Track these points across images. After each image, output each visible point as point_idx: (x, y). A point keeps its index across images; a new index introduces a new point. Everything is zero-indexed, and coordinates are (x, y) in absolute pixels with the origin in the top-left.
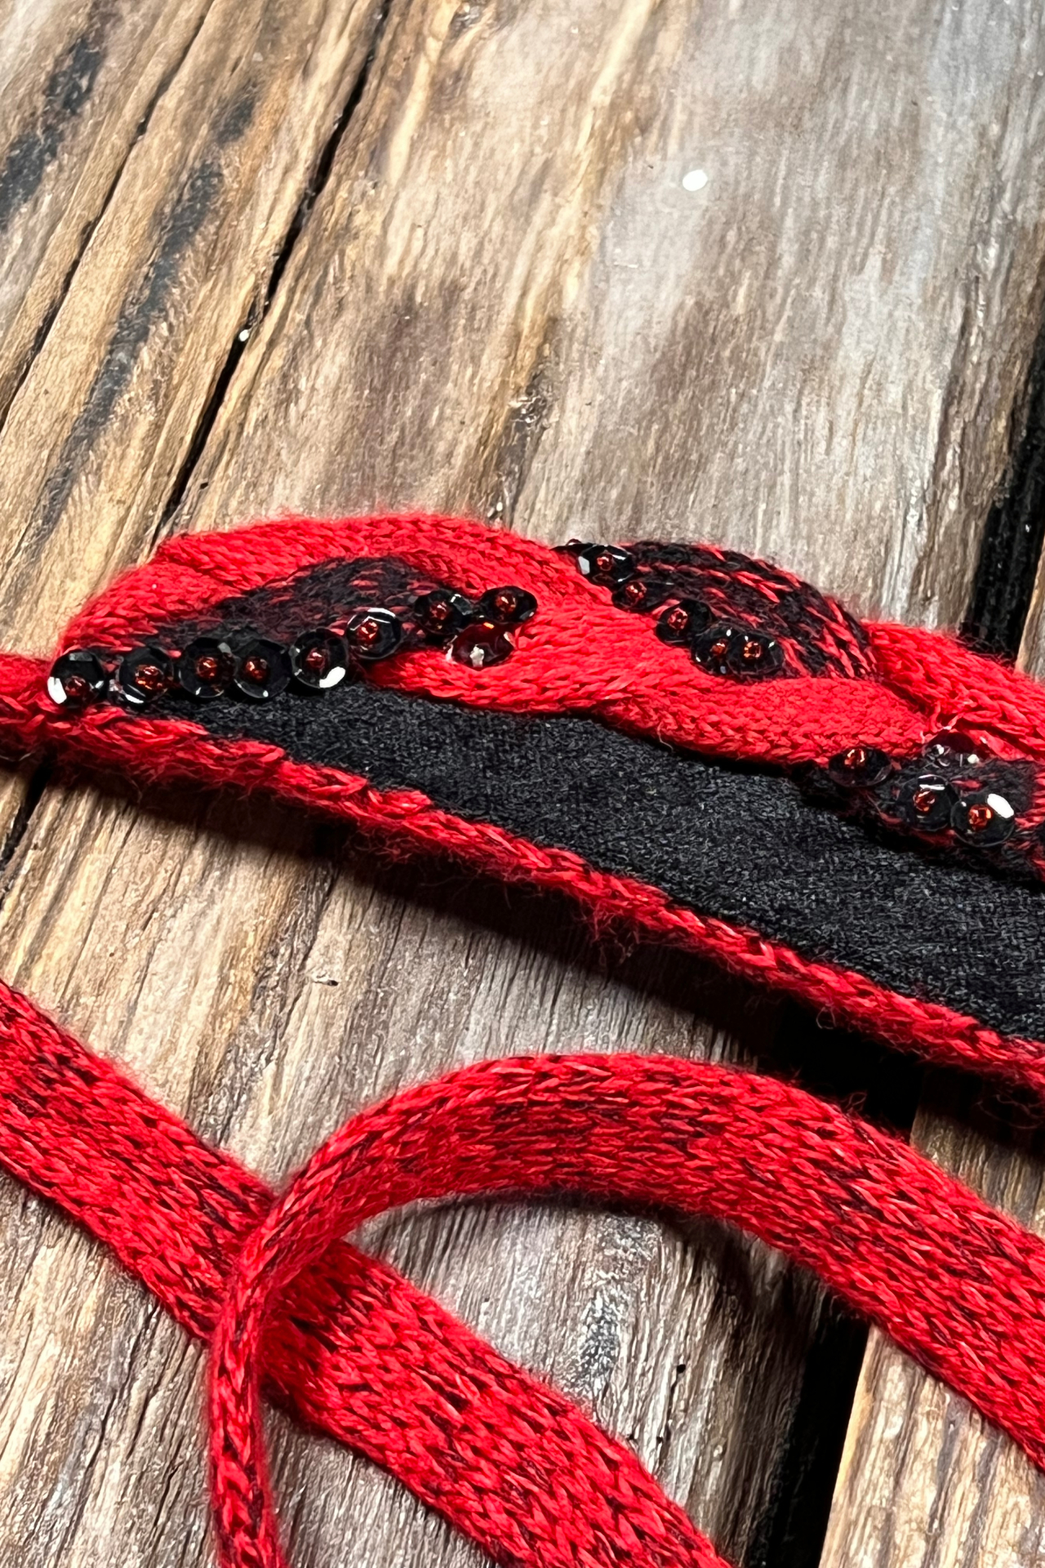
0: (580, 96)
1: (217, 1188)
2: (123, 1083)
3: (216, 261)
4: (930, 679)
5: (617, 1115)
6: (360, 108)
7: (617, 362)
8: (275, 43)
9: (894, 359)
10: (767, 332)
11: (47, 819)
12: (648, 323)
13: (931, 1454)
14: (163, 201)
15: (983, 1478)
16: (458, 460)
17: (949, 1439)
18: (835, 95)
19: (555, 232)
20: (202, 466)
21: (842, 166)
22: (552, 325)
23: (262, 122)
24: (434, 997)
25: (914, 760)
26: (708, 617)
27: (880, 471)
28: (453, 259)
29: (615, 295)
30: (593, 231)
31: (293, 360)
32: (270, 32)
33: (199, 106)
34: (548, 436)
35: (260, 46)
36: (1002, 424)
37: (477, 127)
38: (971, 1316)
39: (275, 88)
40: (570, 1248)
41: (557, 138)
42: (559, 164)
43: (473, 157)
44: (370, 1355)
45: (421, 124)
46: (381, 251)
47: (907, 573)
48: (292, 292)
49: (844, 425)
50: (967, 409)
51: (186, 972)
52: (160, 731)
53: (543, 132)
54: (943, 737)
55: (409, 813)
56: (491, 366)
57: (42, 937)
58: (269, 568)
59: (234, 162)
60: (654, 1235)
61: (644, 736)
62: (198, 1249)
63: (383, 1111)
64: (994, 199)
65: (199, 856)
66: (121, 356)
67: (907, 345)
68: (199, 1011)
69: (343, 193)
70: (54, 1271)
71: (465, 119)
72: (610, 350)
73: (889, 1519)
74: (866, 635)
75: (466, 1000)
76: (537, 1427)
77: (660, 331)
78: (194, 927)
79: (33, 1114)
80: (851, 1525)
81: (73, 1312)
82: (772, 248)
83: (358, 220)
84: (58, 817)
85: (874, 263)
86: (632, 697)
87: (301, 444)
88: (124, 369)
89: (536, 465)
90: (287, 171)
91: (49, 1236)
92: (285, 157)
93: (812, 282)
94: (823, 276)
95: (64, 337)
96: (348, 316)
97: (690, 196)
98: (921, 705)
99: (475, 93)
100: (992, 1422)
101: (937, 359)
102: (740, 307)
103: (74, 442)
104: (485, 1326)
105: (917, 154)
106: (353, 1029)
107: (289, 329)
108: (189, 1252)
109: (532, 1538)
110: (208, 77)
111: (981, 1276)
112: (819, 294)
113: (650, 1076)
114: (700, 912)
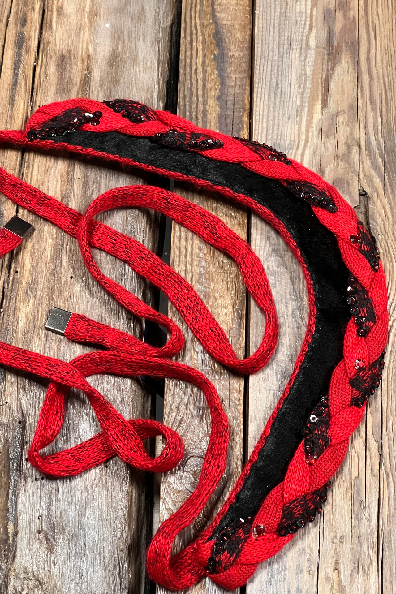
0: (84, 10)
1: (72, 213)
2: (54, 199)
3: (28, 51)
4: (167, 120)
5: (131, 195)
6: (45, 16)
7: (101, 62)
8: (27, 5)
9: (148, 57)
10: (125, 54)
11: (27, 157)
12: (105, 54)
13: (184, 237)
14: (15, 40)
15: (192, 239)
16: (78, 84)
17: (186, 235)
18: (128, 5)
19: (85, 38)
20: (35, 90)
21: (132, 20)
22: (89, 57)
23: (29, 21)
24: (96, 179)
25: (167, 134)
26: (130, 113)
27: (149, 79)
28: (68, 46)
29: (98, 49)
30: (92, 37)
31: (46, 68)
32: (25, 4)
33: (16, 20)
34: (92, 78)
35: (24, 6)
36: (166, 65)
37: (67, 18)
38: (187, 217)
39: (29, 14)
40: (125, 215)
41: (81, 20)
42: (83, 24)
43: (67, 24)
44: (100, 235)
45: (57, 19)
46: (56, 44)
47: (156, 96)
48: (42, 55)
49: (142, 71)
50: (161, 64)
51: (55, 180)
52: (47, 142)
53: (79, 17)
54: (171, 130)
55: (90, 152)
56: (80, 66)
57: (31, 177)
58: (57, 112)
59: (26, 31)
60: (137, 211)
61: (125, 135)
62: (70, 223)
63: (97, 199)
64: (160, 24)
65: (52, 160)
66: (16, 71)
67: (150, 55)
68: (59, 186)
69: (46, 35)
70: (48, 229)
71: (64, 16)
72: (99, 60)
73: (180, 248)
74: (155, 113)
75: (100, 179)
76: (127, 242)
77: (107, 56)
78: (55, 172)
79: (40, 206)
80: (174, 249)
81: (52, 235)
82: (123, 38)
83: (51, 39)
84: (29, 157)
85: (141, 39)
86: (121, 128)
87: (51, 84)
88: (18, 74)
89: (91, 84)
90: (35, 31)
91: (46, 224)
92: (34, 28)
93: (131, 44)
94: (133, 43)
95: (5, 69)
96: (53, 59)
97: (107, 28)
98: (166, 124)
99: (65, 11)
100: (192, 232)
101: (155, 57)
102: (120, 49)
103: (13, 89)
104: (115, 228)
105: (145, 16)
106: (84, 186)
107: (44, 63)
108: (69, 223)
109: (129, 257)
110: (17, 13)
111: (188, 211)
112: (133, 46)
113: (136, 188)
114: (139, 162)
